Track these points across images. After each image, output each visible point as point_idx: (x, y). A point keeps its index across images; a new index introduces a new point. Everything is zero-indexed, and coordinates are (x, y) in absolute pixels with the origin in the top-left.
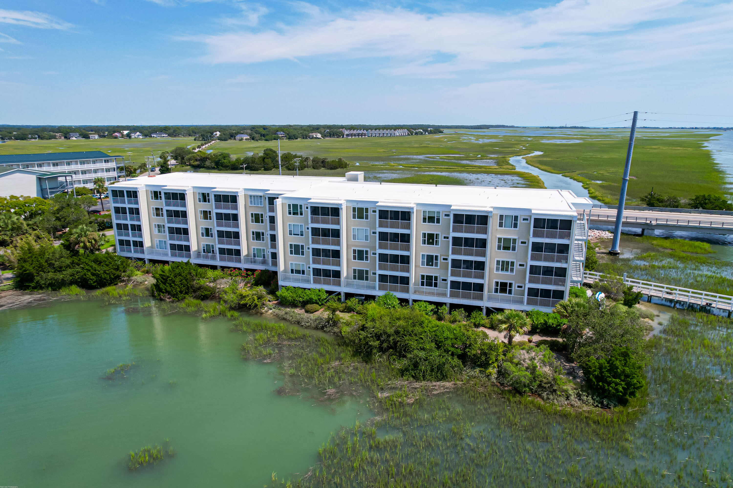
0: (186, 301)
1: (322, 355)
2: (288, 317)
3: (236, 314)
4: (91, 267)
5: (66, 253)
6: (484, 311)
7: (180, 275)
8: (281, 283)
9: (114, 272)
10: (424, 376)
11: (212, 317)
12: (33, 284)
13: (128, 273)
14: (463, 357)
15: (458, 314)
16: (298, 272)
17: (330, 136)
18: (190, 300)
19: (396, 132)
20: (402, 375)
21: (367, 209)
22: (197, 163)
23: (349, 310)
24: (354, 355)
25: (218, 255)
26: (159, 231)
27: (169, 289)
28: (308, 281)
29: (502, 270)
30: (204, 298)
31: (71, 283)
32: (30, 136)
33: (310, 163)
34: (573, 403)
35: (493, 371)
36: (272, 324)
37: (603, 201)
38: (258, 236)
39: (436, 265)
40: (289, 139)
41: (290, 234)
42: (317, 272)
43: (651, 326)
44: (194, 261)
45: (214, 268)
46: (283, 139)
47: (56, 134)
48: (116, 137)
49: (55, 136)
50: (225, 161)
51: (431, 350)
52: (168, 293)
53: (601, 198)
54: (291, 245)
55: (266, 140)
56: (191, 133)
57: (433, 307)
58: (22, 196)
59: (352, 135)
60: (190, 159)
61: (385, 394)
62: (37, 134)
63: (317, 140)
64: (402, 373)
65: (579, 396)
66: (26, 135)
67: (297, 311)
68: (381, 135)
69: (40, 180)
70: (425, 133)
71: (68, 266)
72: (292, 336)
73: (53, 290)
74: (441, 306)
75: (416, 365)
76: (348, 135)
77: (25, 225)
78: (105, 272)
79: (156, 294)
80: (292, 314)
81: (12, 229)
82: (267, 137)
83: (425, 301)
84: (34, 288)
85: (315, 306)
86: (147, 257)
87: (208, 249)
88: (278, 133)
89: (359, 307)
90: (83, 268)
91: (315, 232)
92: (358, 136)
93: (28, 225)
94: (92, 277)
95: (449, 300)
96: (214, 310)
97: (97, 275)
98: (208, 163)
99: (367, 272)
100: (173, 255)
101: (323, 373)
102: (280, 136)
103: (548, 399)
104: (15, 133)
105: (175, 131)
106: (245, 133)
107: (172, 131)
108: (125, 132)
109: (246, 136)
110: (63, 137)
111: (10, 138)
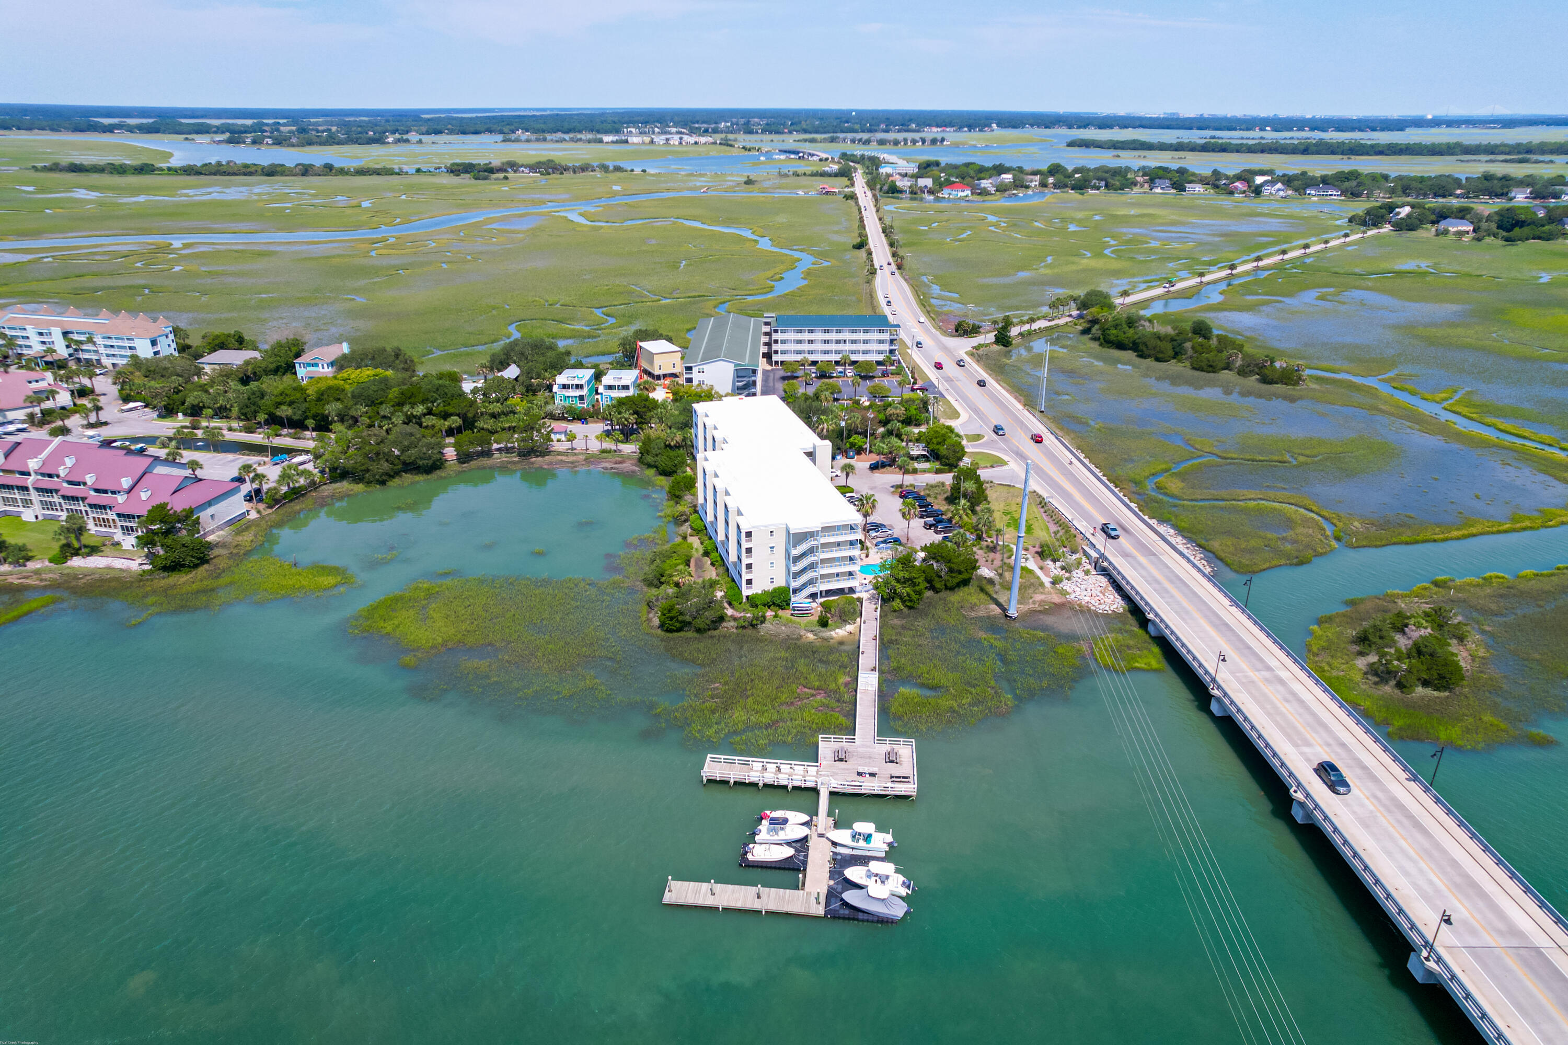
33: (1241, 360)
47: (1139, 178)
48: (1234, 191)
98: (1095, 329)
104: (1077, 176)
105: (1359, 184)
106: (1468, 216)
107: (1354, 183)
108: (1259, 180)
109: (1466, 225)
110: (1146, 186)
111: (1066, 186)
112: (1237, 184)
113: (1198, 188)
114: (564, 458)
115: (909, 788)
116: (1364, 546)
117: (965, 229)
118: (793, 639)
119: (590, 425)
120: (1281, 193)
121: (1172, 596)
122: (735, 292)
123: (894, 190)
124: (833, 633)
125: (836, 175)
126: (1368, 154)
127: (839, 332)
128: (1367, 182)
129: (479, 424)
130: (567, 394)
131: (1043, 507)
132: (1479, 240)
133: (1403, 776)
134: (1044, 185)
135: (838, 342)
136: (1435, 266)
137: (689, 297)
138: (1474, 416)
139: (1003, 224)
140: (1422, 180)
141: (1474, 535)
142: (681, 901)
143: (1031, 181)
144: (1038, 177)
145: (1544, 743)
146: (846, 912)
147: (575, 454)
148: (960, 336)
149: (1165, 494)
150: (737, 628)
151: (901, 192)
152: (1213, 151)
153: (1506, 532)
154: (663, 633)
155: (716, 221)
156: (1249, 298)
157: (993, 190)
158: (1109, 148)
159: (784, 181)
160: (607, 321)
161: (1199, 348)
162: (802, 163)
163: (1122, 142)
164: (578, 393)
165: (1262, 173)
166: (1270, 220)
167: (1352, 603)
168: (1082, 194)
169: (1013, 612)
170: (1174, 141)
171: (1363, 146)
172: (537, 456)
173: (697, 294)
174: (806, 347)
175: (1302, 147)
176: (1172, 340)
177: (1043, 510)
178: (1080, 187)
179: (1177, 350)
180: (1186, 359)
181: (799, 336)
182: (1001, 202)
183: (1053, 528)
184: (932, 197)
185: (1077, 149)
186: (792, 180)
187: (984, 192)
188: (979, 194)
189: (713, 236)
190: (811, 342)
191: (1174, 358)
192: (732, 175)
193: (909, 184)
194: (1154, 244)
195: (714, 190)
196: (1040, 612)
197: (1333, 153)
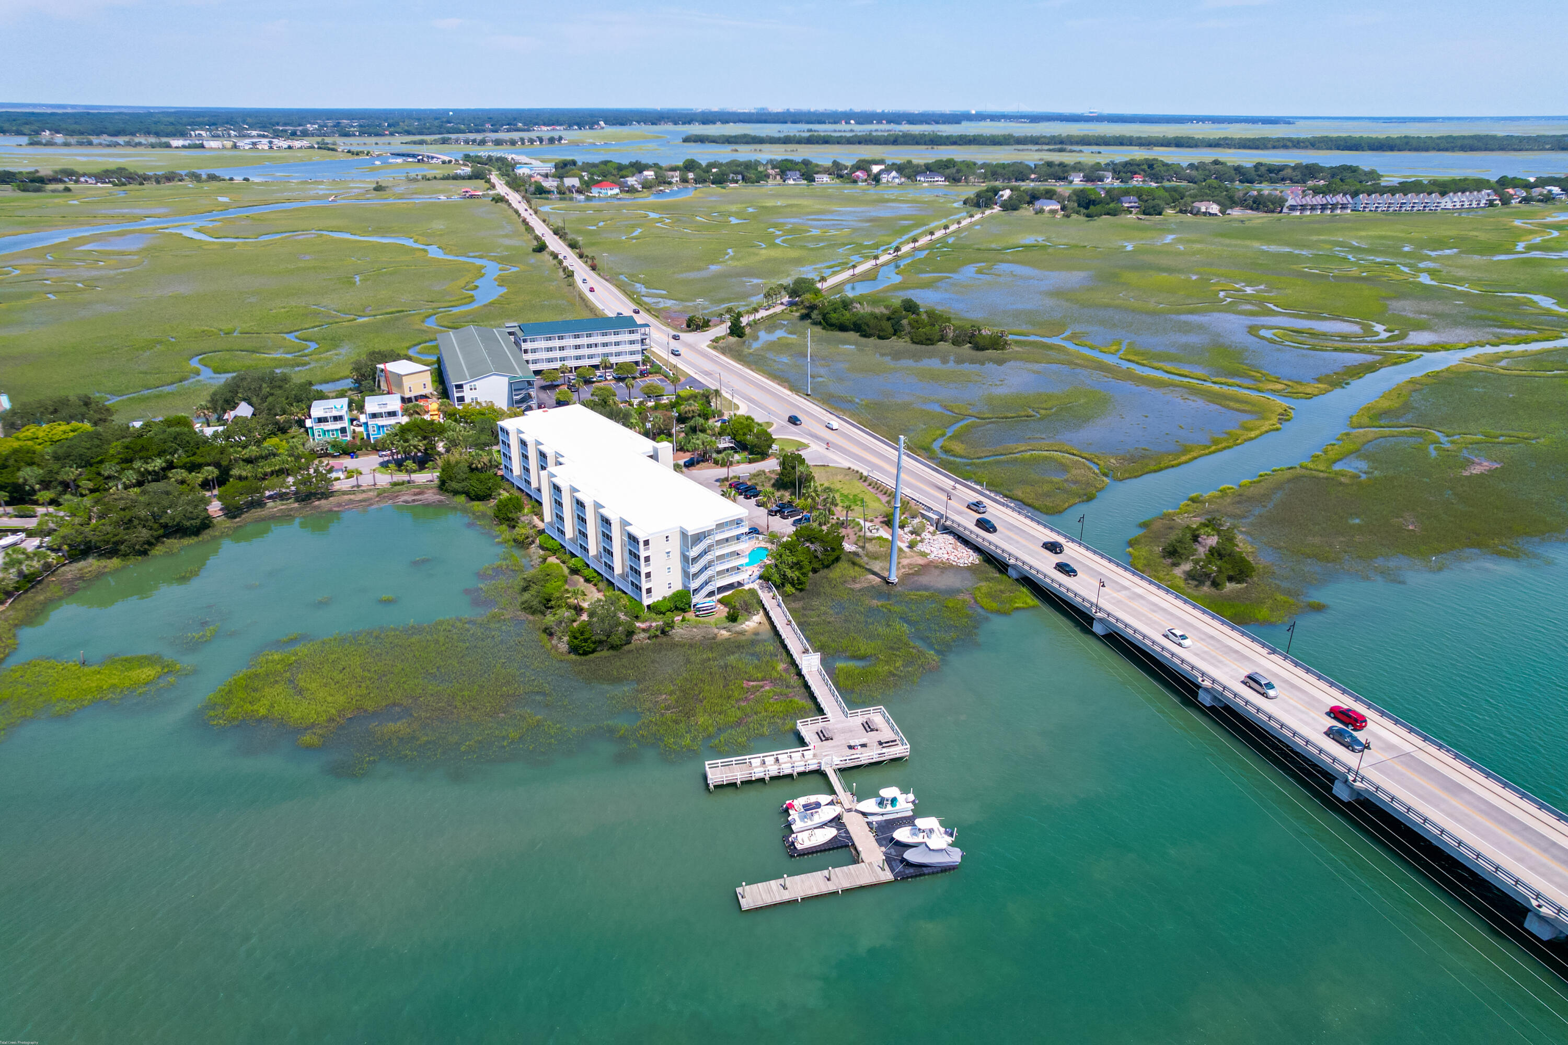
0: (502, 526)
3: (514, 544)
5: (467, 469)
7: (506, 506)
9: (486, 491)
12: (447, 488)
18: (505, 526)
28: (555, 534)
33: (953, 331)
40: (1145, 213)
44: (532, 494)
46: (1129, 213)
59: (1303, 208)
63: (1208, 217)
66: (726, 175)
69: (514, 381)
71: (466, 479)
73: (452, 495)
76: (1292, 208)
78: (483, 490)
81: (452, 441)
84: (447, 491)
86: (513, 479)
88: (1125, 198)
90: (470, 484)
94: (475, 492)
97: (478, 492)
98: (815, 314)
100: (525, 486)
102: (1127, 205)
104: (714, 170)
105: (958, 171)
106: (1055, 197)
107: (954, 170)
108: (876, 169)
109: (1053, 204)
110: (778, 177)
111: (704, 181)
112: (858, 173)
113: (826, 178)
114: (352, 497)
115: (900, 750)
116: (1127, 478)
117: (634, 227)
118: (709, 639)
119: (361, 459)
120: (897, 181)
121: (1018, 542)
122: (435, 305)
123: (541, 191)
124: (744, 626)
125: (470, 178)
126: (945, 144)
127: (589, 336)
128: (964, 168)
129: (235, 472)
130: (326, 428)
131: (865, 481)
132: (1068, 216)
133: (1264, 651)
134: (684, 180)
135: (590, 346)
136: (1048, 239)
137: (387, 313)
138: (1144, 362)
139: (667, 221)
140: (1004, 166)
141: (1195, 458)
142: (760, 903)
143: (673, 177)
144: (677, 173)
145: (1319, 608)
146: (911, 871)
147: (364, 491)
148: (693, 330)
149: (954, 456)
150: (649, 638)
151: (549, 192)
152: (818, 143)
153: (1214, 452)
154: (578, 657)
155: (365, 232)
156: (923, 276)
157: (639, 187)
158: (723, 143)
159: (414, 186)
160: (308, 347)
161: (915, 324)
162: (421, 165)
163: (735, 137)
164: (339, 425)
165: (877, 163)
166: (901, 205)
167: (1144, 525)
168: (724, 188)
169: (894, 579)
170: (782, 135)
171: (941, 137)
172: (319, 499)
173: (394, 310)
174: (558, 354)
175: (892, 139)
176: (889, 319)
177: (866, 484)
178: (720, 180)
179: (896, 327)
180: (905, 335)
181: (550, 344)
182: (649, 198)
183: (885, 499)
184: (582, 197)
185: (692, 144)
186: (423, 184)
187: (631, 190)
188: (628, 192)
189: (374, 247)
190: (562, 348)
191: (894, 335)
192: (353, 181)
193: (555, 184)
194: (815, 232)
195: (343, 199)
196: (912, 574)
197: (918, 143)
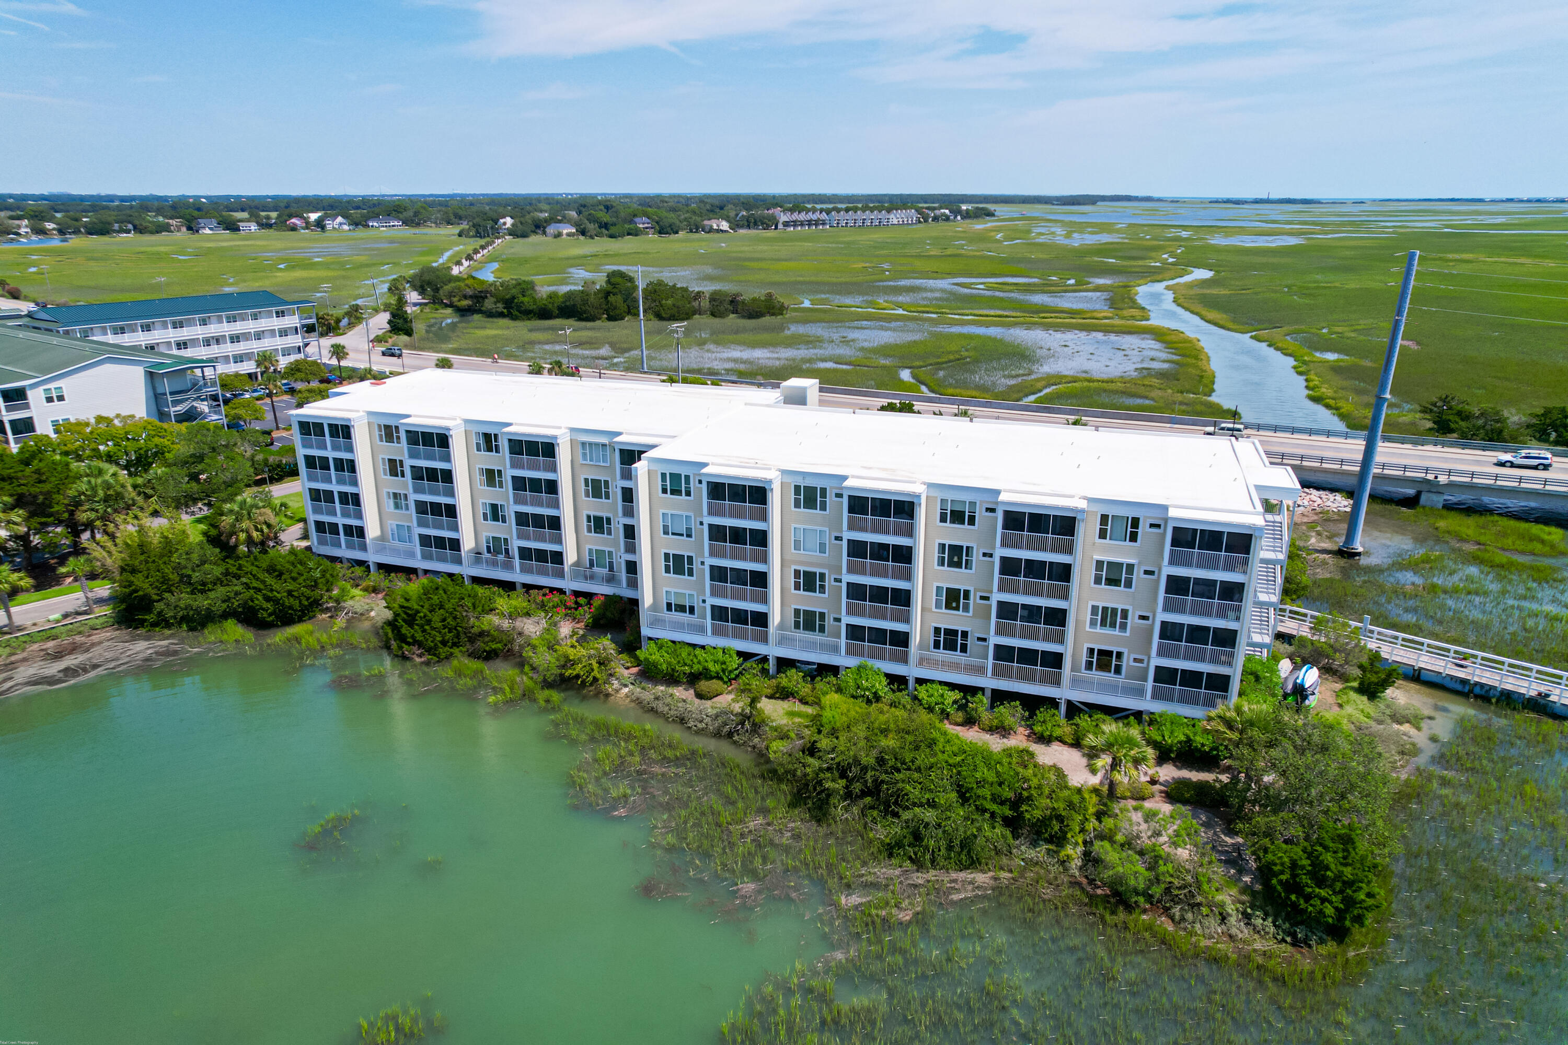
0: (455, 663)
1: (730, 802)
2: (661, 707)
3: (556, 696)
4: (263, 582)
5: (213, 552)
6: (1063, 708)
7: (441, 607)
8: (645, 631)
9: (308, 592)
10: (933, 861)
11: (510, 702)
12: (151, 617)
13: (335, 592)
14: (1014, 824)
15: (1009, 714)
16: (681, 608)
17: (749, 227)
18: (462, 662)
19: (892, 216)
20: (891, 855)
21: (823, 491)
22: (465, 303)
23: (783, 694)
24: (792, 805)
25: (517, 561)
26: (397, 506)
27: (419, 636)
28: (701, 630)
29: (1103, 624)
30: (489, 656)
31: (225, 616)
32: (116, 226)
33: (705, 304)
34: (1234, 931)
35: (1073, 852)
36: (627, 724)
37: (1337, 409)
38: (599, 524)
39: (966, 609)
40: (660, 233)
41: (666, 532)
42: (719, 613)
43: (1414, 745)
44: (467, 570)
45: (509, 586)
46: (647, 234)
47: (171, 221)
48: (294, 229)
49: (169, 225)
50: (526, 299)
51: (949, 808)
52: (420, 644)
53: (1332, 402)
54: (667, 556)
55: (611, 236)
56: (452, 217)
57: (957, 695)
58: (118, 416)
59: (795, 224)
60: (450, 295)
61: (855, 899)
62: (130, 222)
63: (720, 235)
64: (890, 850)
65: (1247, 917)
66: (109, 224)
67: (679, 692)
68: (860, 223)
69: (151, 376)
70: (956, 217)
71: (218, 582)
72: (669, 753)
73: (191, 629)
74: (974, 695)
75: (917, 837)
76: (786, 224)
77: (130, 489)
78: (290, 593)
79: (394, 644)
80: (669, 700)
81: (106, 499)
82: (613, 230)
83: (941, 683)
84: (154, 625)
85: (715, 685)
86: (372, 557)
87: (497, 547)
88: (637, 220)
89: (805, 689)
90: (247, 586)
91: (717, 533)
92: (809, 225)
93: (135, 487)
94: (266, 605)
95: (989, 682)
96: (512, 689)
97: (276, 601)
98: (489, 304)
99: (822, 615)
100: (426, 557)
101: (732, 845)
102: (641, 226)
103: (1183, 919)
104: (85, 220)
105: (417, 214)
106: (565, 222)
107: (411, 214)
108: (312, 216)
109: (566, 228)
110: (184, 228)
111: (78, 231)
112: (293, 220)
113: (254, 227)
128: (423, 211)
132: (590, 238)
168: (111, 238)
178: (101, 230)
